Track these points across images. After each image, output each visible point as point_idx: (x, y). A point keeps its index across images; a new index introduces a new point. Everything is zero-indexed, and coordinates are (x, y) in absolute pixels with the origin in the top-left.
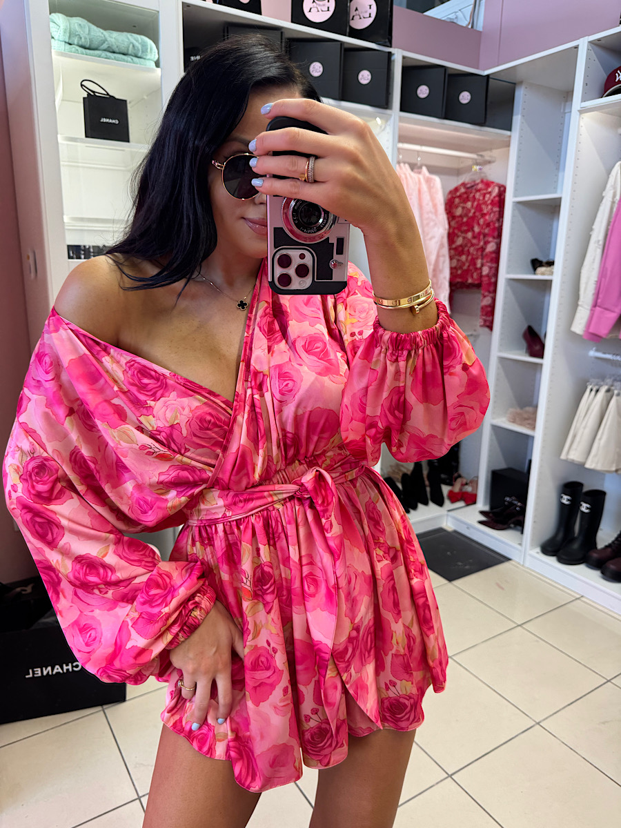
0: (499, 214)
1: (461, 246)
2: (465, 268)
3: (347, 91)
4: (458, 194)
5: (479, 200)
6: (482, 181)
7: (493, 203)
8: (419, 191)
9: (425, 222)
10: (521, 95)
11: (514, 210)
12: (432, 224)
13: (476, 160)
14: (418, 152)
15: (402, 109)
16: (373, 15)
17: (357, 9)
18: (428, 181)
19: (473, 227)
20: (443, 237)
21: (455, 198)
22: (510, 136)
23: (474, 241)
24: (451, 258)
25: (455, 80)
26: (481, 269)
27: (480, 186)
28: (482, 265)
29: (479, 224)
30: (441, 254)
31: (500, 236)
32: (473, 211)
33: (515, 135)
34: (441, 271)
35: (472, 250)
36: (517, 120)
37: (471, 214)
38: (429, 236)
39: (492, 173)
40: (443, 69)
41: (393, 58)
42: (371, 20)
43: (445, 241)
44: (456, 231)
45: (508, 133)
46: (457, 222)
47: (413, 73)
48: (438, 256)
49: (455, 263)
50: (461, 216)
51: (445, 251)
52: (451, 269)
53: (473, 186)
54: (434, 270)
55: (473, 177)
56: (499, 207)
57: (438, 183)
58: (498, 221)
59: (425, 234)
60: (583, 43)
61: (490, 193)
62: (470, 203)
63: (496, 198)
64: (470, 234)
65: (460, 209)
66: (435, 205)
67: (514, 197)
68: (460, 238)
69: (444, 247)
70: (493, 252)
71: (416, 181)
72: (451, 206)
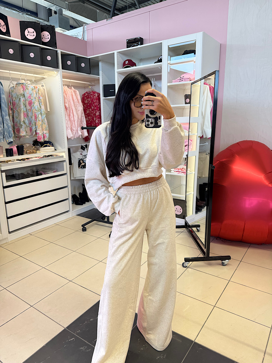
0: (99, 103)
1: (88, 113)
2: (91, 121)
3: (44, 63)
4: (85, 96)
5: (92, 98)
6: (92, 91)
7: (96, 99)
8: (72, 95)
9: (75, 105)
10: (100, 64)
11: (103, 101)
12: (78, 106)
13: (90, 84)
14: (70, 81)
15: (63, 69)
16: (50, 38)
17: (43, 36)
18: (75, 92)
19: (91, 107)
22: (99, 78)
23: (92, 112)
24: (86, 118)
25: (78, 60)
26: (95, 121)
27: (92, 93)
28: (96, 120)
29: (93, 106)
30: (82, 116)
31: (100, 110)
32: (91, 101)
33: (101, 77)
34: (83, 122)
35: (92, 114)
36: (101, 72)
37: (90, 103)
38: (77, 110)
39: (96, 89)
40: (75, 56)
41: (58, 52)
42: (49, 40)
43: (83, 111)
44: (86, 108)
45: (98, 76)
46: (86, 105)
47: (65, 56)
48: (81, 116)
49: (87, 119)
50: (87, 103)
52: (86, 121)
53: (89, 93)
54: (81, 121)
55: (89, 90)
56: (99, 100)
57: (78, 92)
58: (99, 105)
59: (76, 109)
60: (116, 52)
61: (95, 96)
62: (89, 99)
63: (97, 97)
64: (91, 109)
65: (86, 101)
66: (78, 100)
67: (103, 97)
68: (88, 111)
69: (83, 113)
70: (99, 115)
71: (70, 92)
72: (83, 100)
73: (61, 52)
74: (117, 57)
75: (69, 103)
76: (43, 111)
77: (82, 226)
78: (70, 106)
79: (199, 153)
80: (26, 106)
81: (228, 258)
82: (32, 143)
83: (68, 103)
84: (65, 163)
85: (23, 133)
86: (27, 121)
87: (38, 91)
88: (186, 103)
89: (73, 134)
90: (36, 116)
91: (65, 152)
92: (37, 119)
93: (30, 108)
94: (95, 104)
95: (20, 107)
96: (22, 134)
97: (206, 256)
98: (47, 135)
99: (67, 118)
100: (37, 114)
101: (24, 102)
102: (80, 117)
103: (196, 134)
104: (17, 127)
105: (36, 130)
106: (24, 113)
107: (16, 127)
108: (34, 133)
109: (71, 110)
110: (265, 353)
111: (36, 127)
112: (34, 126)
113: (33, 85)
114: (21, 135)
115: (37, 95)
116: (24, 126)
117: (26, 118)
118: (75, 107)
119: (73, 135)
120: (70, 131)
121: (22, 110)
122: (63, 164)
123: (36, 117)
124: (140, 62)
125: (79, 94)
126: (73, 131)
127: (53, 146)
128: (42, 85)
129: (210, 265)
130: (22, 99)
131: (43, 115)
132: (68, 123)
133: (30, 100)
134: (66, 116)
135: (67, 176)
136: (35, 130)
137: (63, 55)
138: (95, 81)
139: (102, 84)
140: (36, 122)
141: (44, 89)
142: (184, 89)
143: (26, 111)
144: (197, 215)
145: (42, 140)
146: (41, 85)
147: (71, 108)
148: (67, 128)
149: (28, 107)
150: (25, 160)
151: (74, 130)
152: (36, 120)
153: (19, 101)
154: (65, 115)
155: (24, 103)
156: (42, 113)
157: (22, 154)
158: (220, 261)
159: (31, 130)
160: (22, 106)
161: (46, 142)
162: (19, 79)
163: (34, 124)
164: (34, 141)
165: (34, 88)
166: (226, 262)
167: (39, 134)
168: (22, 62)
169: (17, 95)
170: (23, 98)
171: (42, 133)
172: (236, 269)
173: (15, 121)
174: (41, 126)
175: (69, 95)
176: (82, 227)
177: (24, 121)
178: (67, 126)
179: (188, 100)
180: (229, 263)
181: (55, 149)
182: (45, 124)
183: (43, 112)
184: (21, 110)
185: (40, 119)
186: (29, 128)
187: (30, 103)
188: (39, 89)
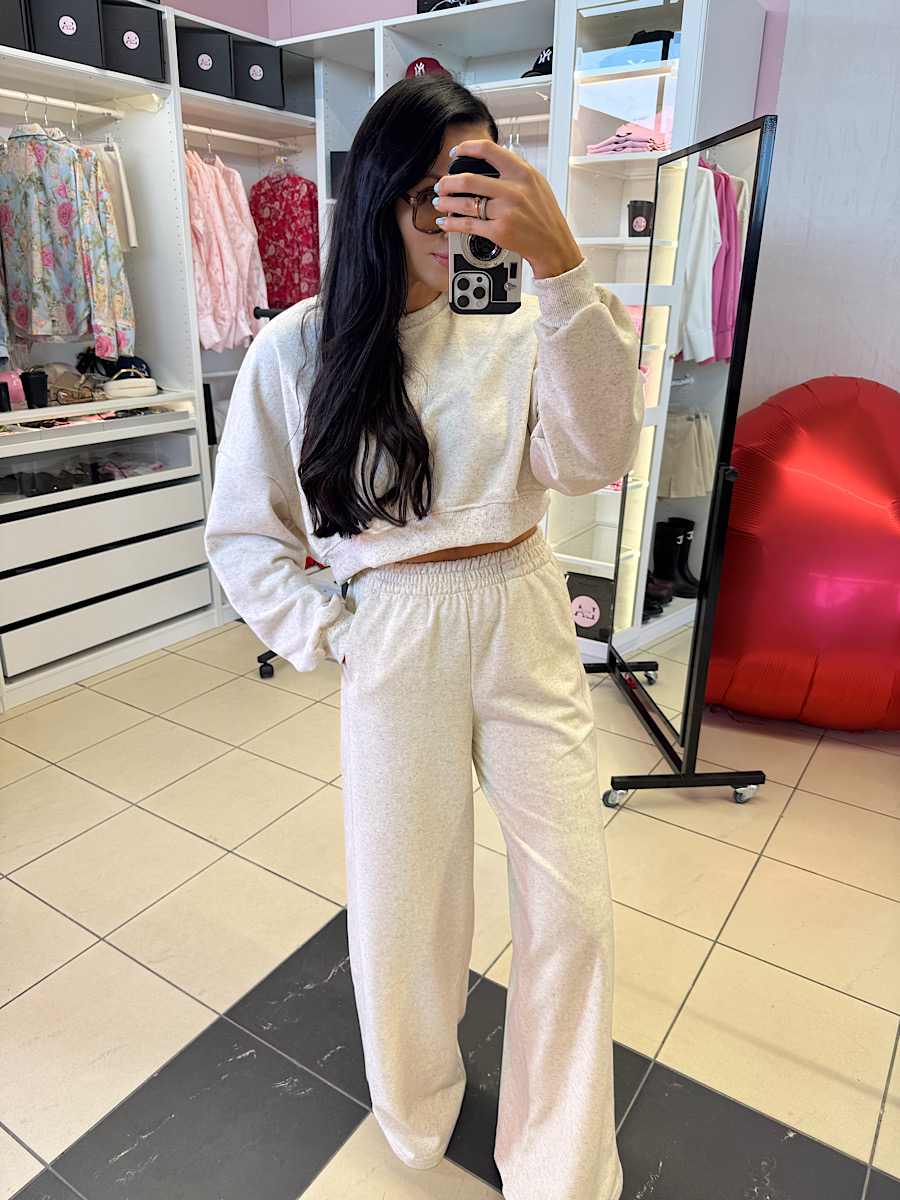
0: (312, 218)
1: (274, 256)
2: (282, 283)
3: (111, 58)
4: (263, 191)
5: (287, 200)
6: (288, 175)
7: (303, 204)
8: (217, 188)
9: (230, 226)
10: (320, 71)
12: (238, 228)
13: (279, 148)
14: (206, 135)
15: (182, 84)
18: (226, 175)
19: (284, 233)
20: (253, 246)
21: (259, 195)
22: (314, 124)
23: (288, 251)
25: (240, 51)
26: (299, 285)
27: (287, 182)
28: (301, 280)
29: (290, 230)
30: (253, 266)
31: (317, 244)
32: (282, 213)
33: (319, 122)
34: (255, 288)
35: (286, 261)
36: (320, 103)
37: (280, 217)
38: (237, 245)
39: (301, 168)
40: (226, 36)
41: (163, 18)
43: (257, 249)
44: (266, 238)
45: (312, 119)
46: (266, 226)
47: (189, 36)
48: (250, 269)
49: (270, 278)
50: (269, 219)
51: (258, 262)
52: (268, 285)
53: (277, 182)
54: (248, 286)
55: (278, 170)
56: (312, 210)
57: (237, 177)
58: (312, 226)
59: (232, 241)
60: (379, 27)
61: (298, 191)
62: (277, 203)
63: (307, 199)
64: (282, 242)
65: (267, 209)
66: (238, 206)
67: (328, 198)
68: (272, 247)
69: (255, 257)
70: (310, 265)
71: (209, 174)
72: (256, 206)
73: (176, 17)
74: (386, 46)
75: (208, 216)
76: (113, 246)
77: (260, 659)
78: (212, 230)
79: (669, 412)
80: (48, 225)
81: (758, 778)
82: (74, 362)
83: (204, 217)
84: (192, 438)
85: (41, 326)
86: (54, 282)
87: (93, 169)
88: (633, 233)
89: (220, 331)
90: (89, 263)
91: (192, 399)
92: (93, 275)
93: (66, 232)
94: (298, 222)
95: (27, 226)
96: (39, 328)
97: (683, 771)
98: (130, 335)
99: (200, 273)
100: (92, 257)
101: (42, 207)
102: (246, 270)
103: (663, 347)
104: (20, 303)
105: (90, 315)
106: (45, 249)
107: (14, 302)
108: (84, 328)
109: (215, 244)
110: (884, 1101)
111: (89, 306)
112: (83, 301)
113: (75, 146)
114: (35, 333)
115: (89, 183)
116: (43, 299)
117: (51, 271)
118: (228, 231)
119: (221, 336)
120: (209, 320)
121: (37, 239)
122: (188, 441)
123: (88, 269)
124: (466, 71)
125: (244, 184)
126: (222, 322)
127: (149, 377)
128: (105, 144)
129: (695, 799)
130: (35, 198)
131: (115, 260)
132: (203, 292)
133: (66, 200)
134: (197, 264)
135: (202, 483)
136: (87, 314)
137: (184, 31)
138: (298, 138)
139: (326, 149)
140: (89, 284)
141: (115, 163)
142: (624, 181)
143: (52, 242)
144: (647, 627)
145: (113, 355)
146: (102, 146)
147: (214, 237)
148: (199, 310)
149: (59, 230)
150: (53, 425)
151: (223, 319)
152: (88, 277)
153: (24, 206)
154: (194, 262)
155: (42, 212)
156: (109, 253)
157: (43, 405)
158: (729, 790)
159: (71, 314)
160: (37, 226)
161: (125, 361)
162: (20, 119)
163: (81, 292)
164: (81, 354)
165: (76, 155)
166: (749, 791)
167: (101, 331)
168: (30, 51)
169: (14, 180)
170: (36, 192)
171: (113, 328)
172: (781, 816)
173: (9, 280)
174: (106, 303)
175: (207, 188)
176: (260, 664)
177: (43, 282)
178: (201, 304)
179: (641, 223)
180: (760, 794)
181: (159, 388)
182: (121, 294)
183: (113, 251)
184: (30, 240)
185: (103, 275)
186: (62, 307)
187: (67, 214)
188: (96, 160)
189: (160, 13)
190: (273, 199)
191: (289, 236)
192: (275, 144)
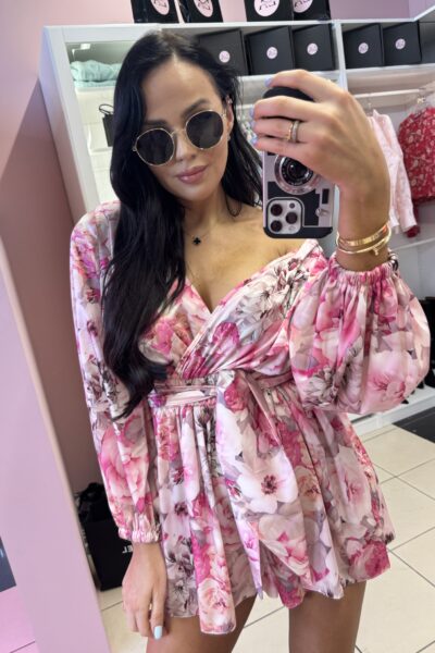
1: (418, 167)
2: (424, 184)
4: (408, 125)
5: (427, 126)
6: (427, 110)
13: (419, 93)
14: (367, 98)
15: (348, 67)
18: (380, 120)
19: (425, 150)
20: (400, 163)
21: (405, 129)
23: (428, 161)
24: (410, 179)
25: (388, 32)
27: (426, 114)
29: (430, 146)
30: (400, 177)
32: (423, 136)
34: (403, 191)
35: (427, 169)
37: (422, 140)
40: (379, 26)
41: (333, 28)
43: (402, 165)
44: (411, 156)
46: (411, 148)
47: (352, 35)
48: (398, 179)
49: (414, 182)
50: (414, 143)
51: (404, 174)
52: (412, 188)
53: (420, 116)
54: (397, 192)
55: (419, 108)
57: (389, 121)
62: (420, 130)
64: (424, 156)
65: (412, 137)
66: (388, 140)
68: (416, 161)
72: (403, 137)
73: (343, 25)
102: (394, 182)
137: (349, 32)
168: (251, 75)
189: (330, 25)
190: (417, 128)
191: (429, 151)
192: (417, 91)
